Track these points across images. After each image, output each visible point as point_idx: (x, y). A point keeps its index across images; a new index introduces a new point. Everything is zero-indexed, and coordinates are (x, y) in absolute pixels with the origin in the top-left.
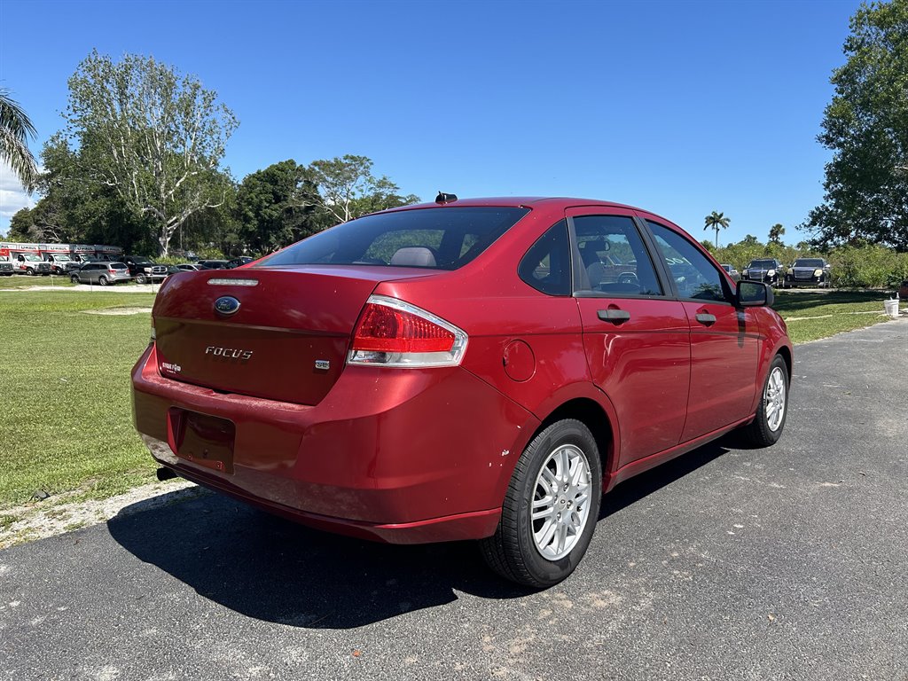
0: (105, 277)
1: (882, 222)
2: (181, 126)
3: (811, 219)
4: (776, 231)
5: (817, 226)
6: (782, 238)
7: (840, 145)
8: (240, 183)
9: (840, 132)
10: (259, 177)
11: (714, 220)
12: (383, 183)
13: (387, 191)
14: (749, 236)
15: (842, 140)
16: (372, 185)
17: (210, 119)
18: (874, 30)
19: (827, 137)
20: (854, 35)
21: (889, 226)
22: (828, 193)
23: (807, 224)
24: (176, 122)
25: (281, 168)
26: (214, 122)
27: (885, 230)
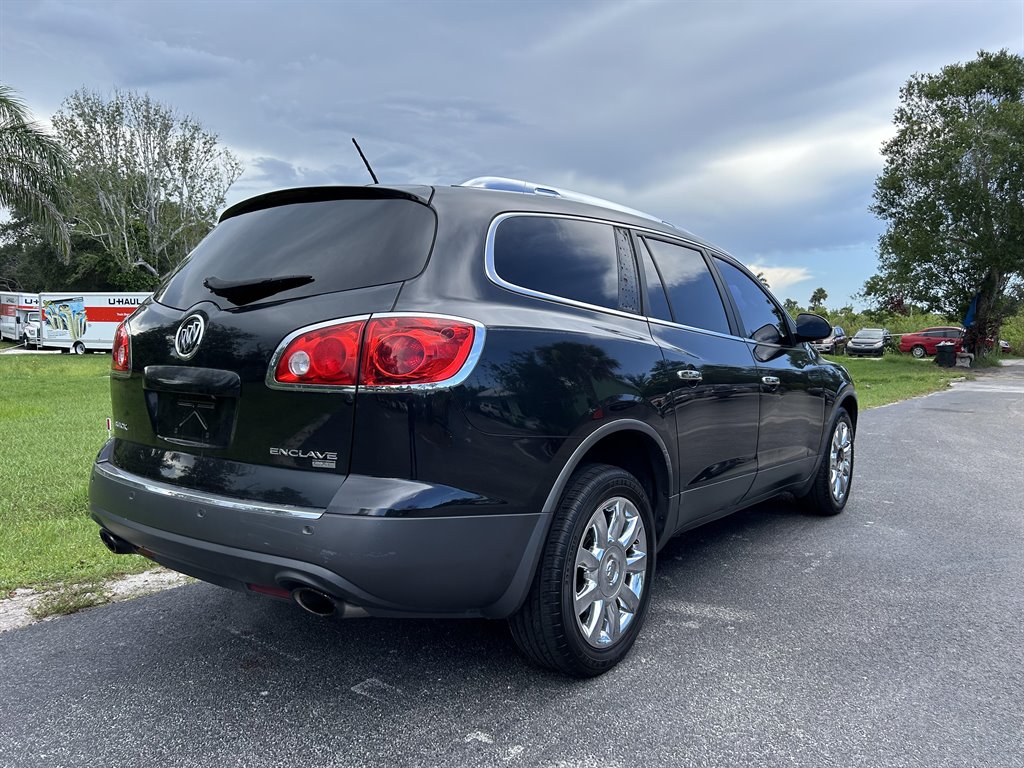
1: (933, 292)
2: (177, 172)
3: (865, 289)
4: (820, 295)
5: (872, 296)
6: (824, 303)
7: (892, 215)
9: (892, 203)
15: (894, 211)
17: (211, 165)
18: (923, 102)
19: (879, 207)
20: (904, 106)
22: (882, 263)
23: (862, 293)
24: (172, 168)
26: (215, 169)
27: (936, 299)
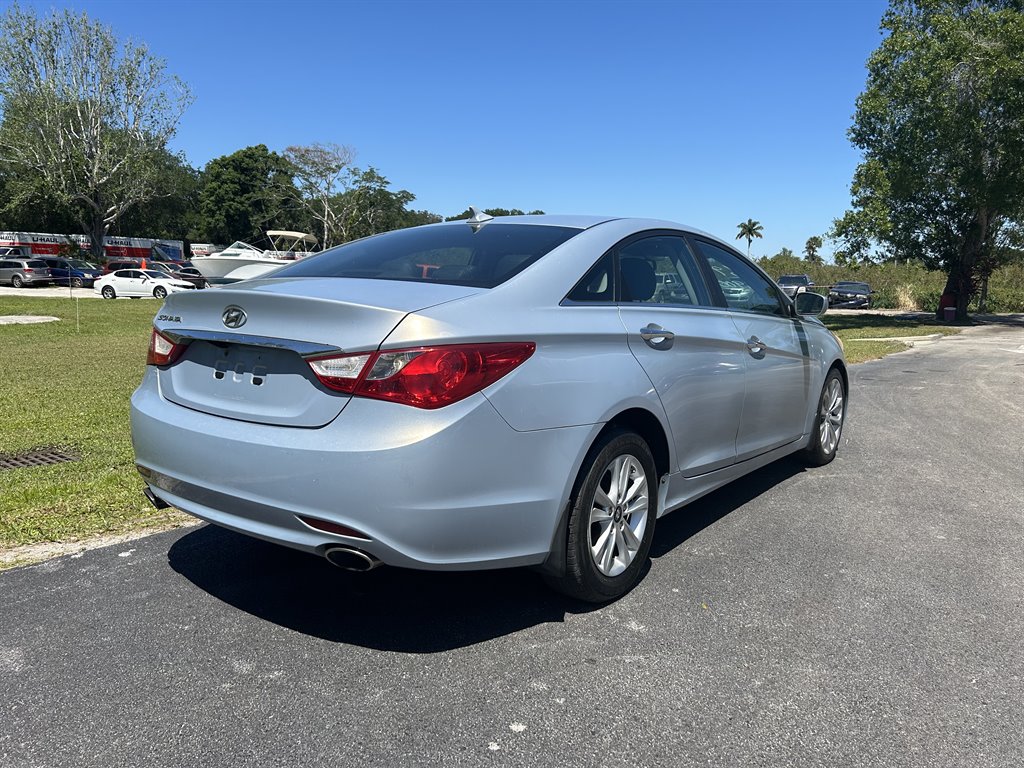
0: (19, 277)
2: (122, 98)
4: (813, 243)
6: (819, 252)
8: (202, 170)
10: (223, 163)
11: (749, 230)
12: (370, 176)
13: (375, 185)
14: (785, 250)
16: (356, 178)
21: (921, 239)
22: (855, 198)
24: (117, 94)
25: (250, 154)
26: (162, 95)
